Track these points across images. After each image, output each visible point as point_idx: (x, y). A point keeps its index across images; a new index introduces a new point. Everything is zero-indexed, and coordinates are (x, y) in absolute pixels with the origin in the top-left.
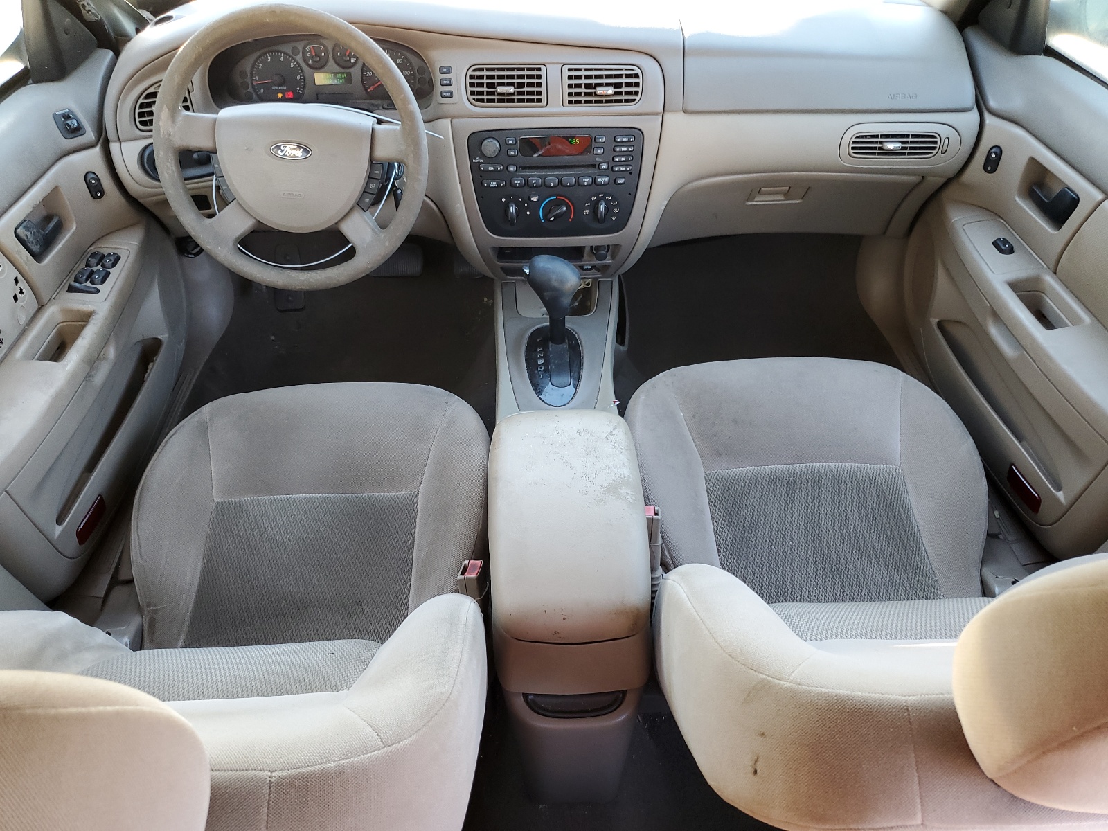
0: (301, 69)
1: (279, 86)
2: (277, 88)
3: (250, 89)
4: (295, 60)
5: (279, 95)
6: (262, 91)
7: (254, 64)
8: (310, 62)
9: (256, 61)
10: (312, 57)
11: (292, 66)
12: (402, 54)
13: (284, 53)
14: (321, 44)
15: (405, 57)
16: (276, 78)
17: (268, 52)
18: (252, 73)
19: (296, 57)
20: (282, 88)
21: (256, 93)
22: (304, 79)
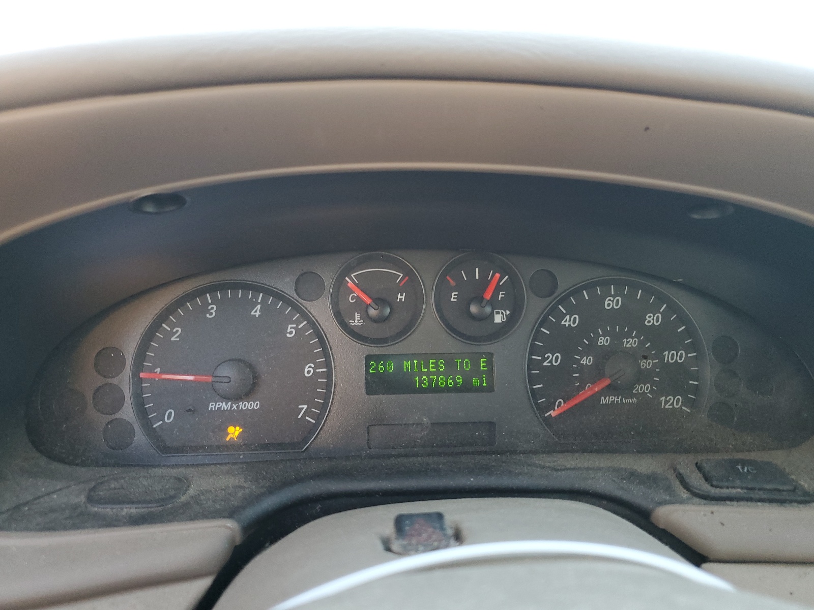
0: (322, 342)
1: (237, 398)
2: (225, 406)
3: (128, 412)
4: (305, 315)
5: (231, 429)
6: (170, 415)
7: (155, 327)
8: (357, 321)
9: (163, 317)
10: (362, 307)
11: (291, 331)
12: (661, 299)
13: (268, 292)
14: (399, 266)
15: (673, 308)
16: (227, 372)
17: (212, 289)
18: (141, 356)
19: (308, 306)
20: (244, 405)
21: (147, 424)
22: (328, 375)
